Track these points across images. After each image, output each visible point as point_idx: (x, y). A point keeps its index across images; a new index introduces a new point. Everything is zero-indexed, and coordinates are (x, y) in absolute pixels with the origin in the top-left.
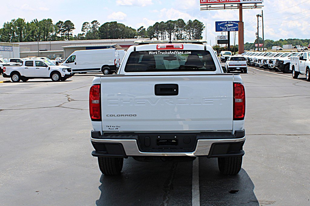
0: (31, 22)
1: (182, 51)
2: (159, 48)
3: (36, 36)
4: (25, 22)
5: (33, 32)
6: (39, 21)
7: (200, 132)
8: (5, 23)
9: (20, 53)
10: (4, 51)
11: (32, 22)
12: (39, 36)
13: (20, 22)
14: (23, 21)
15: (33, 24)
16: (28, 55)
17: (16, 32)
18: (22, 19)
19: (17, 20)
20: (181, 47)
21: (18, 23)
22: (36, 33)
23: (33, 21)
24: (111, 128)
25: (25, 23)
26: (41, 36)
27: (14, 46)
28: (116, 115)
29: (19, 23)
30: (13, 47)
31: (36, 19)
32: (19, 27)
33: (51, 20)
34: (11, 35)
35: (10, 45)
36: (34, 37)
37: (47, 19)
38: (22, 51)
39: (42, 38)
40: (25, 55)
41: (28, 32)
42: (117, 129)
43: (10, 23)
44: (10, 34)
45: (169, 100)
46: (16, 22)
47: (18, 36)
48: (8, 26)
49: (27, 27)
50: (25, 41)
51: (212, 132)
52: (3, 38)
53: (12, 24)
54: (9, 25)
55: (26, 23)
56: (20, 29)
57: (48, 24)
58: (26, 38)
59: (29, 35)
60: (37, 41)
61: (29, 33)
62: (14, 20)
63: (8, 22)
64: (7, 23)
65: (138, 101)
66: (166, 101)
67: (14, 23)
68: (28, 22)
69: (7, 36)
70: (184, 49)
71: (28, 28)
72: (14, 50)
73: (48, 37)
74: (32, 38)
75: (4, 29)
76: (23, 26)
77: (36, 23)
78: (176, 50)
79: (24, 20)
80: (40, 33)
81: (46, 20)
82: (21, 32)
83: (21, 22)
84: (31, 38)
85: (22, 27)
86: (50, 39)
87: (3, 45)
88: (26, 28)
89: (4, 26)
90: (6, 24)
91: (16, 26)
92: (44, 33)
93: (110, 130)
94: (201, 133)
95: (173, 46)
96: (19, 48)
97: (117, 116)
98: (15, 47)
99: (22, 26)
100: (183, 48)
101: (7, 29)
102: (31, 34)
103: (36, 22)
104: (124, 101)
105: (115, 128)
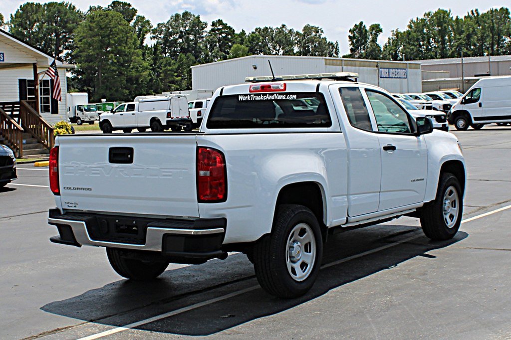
0: (465, 17)
1: (283, 94)
2: (253, 89)
3: (475, 45)
4: (451, 16)
5: (469, 37)
6: (481, 13)
7: (165, 218)
8: (412, 21)
9: (422, 82)
10: (389, 78)
11: (467, 15)
12: (481, 46)
13: (441, 17)
14: (448, 15)
15: (469, 19)
16: (442, 85)
17: (434, 38)
18: (446, 11)
19: (436, 12)
20: (282, 88)
21: (437, 18)
22: (474, 39)
23: (470, 14)
24: (69, 205)
25: (452, 18)
26: (487, 44)
27: (410, 68)
28: (72, 188)
29: (439, 19)
30: (409, 70)
31: (476, 10)
32: (440, 28)
33: (507, 9)
34: (423, 45)
35: (401, 66)
36: (472, 47)
37: (498, 9)
38: (430, 79)
39: (488, 48)
40: (435, 86)
41: (458, 36)
43: (422, 19)
44: (421, 43)
45: (123, 170)
46: (432, 17)
47: (438, 46)
48: (418, 26)
49: (455, 27)
50: (452, 56)
51: (182, 218)
52: (407, 50)
53: (427, 21)
54: (418, 23)
55: (454, 19)
56: (443, 33)
57: (501, 19)
58: (453, 49)
59: (461, 43)
60: (460, 57)
61: (459, 39)
62: (429, 14)
63: (417, 19)
64: (415, 20)
67: (429, 20)
68: (457, 17)
69: (416, 46)
70: (286, 91)
71: (458, 28)
72: (409, 77)
73: (502, 47)
74: (467, 49)
75: (408, 33)
76: (448, 25)
77: (476, 18)
78: (275, 93)
79: (448, 12)
80: (482, 39)
81: (496, 10)
82: (443, 38)
83: (444, 17)
84: (465, 50)
85: (445, 27)
86: (506, 52)
87: (387, 66)
88: (453, 29)
89: (410, 27)
90: (414, 23)
91: (433, 25)
92: (493, 37)
93: (69, 208)
94: (167, 219)
95: (269, 87)
96: (420, 71)
97: (74, 189)
98: (413, 70)
99: (445, 25)
100: (285, 89)
101: (415, 32)
102: (465, 40)
103: (476, 15)
104: (79, 170)
105: (74, 205)
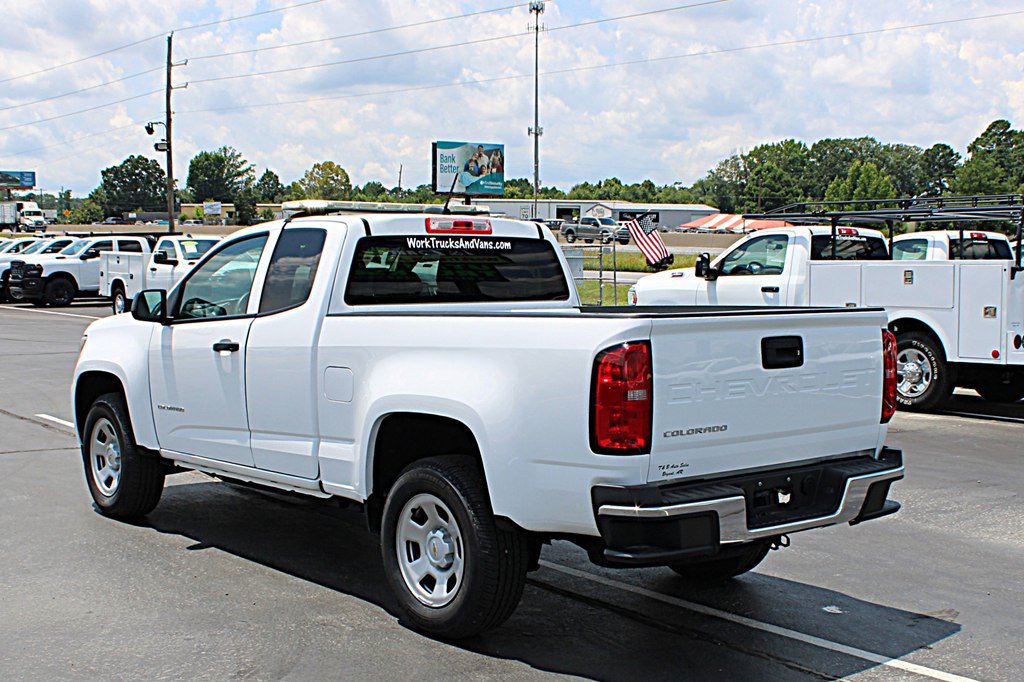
1: (488, 240)
2: (432, 227)
24: (667, 471)
28: (685, 432)
42: (681, 471)
45: (786, 379)
65: (731, 387)
66: (783, 382)
70: (493, 235)
78: (474, 237)
95: (469, 224)
97: (688, 433)
104: (703, 389)
105: (676, 470)
